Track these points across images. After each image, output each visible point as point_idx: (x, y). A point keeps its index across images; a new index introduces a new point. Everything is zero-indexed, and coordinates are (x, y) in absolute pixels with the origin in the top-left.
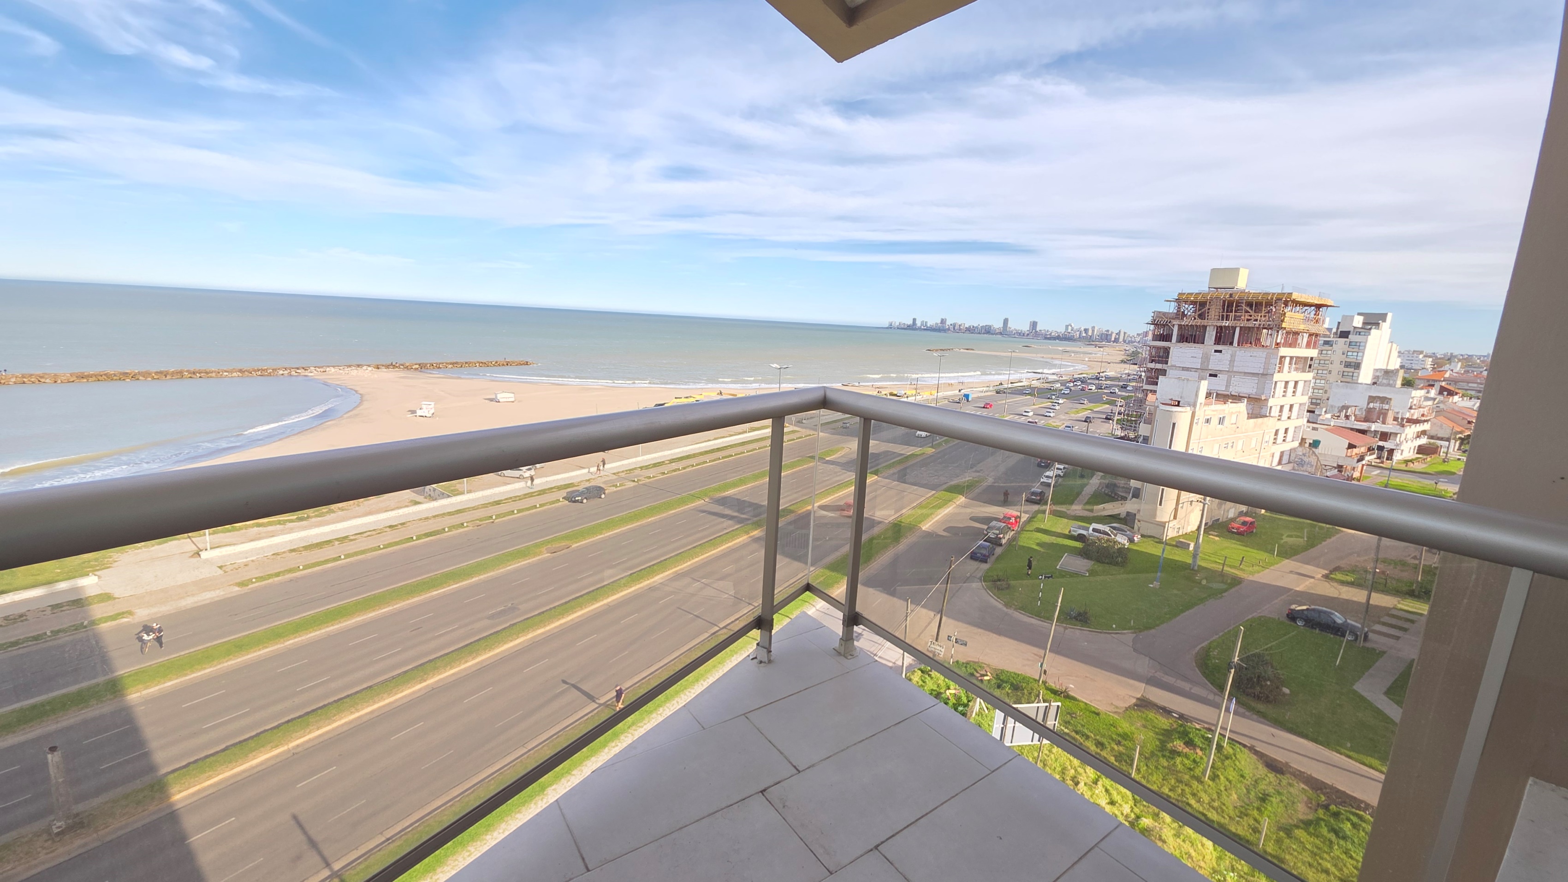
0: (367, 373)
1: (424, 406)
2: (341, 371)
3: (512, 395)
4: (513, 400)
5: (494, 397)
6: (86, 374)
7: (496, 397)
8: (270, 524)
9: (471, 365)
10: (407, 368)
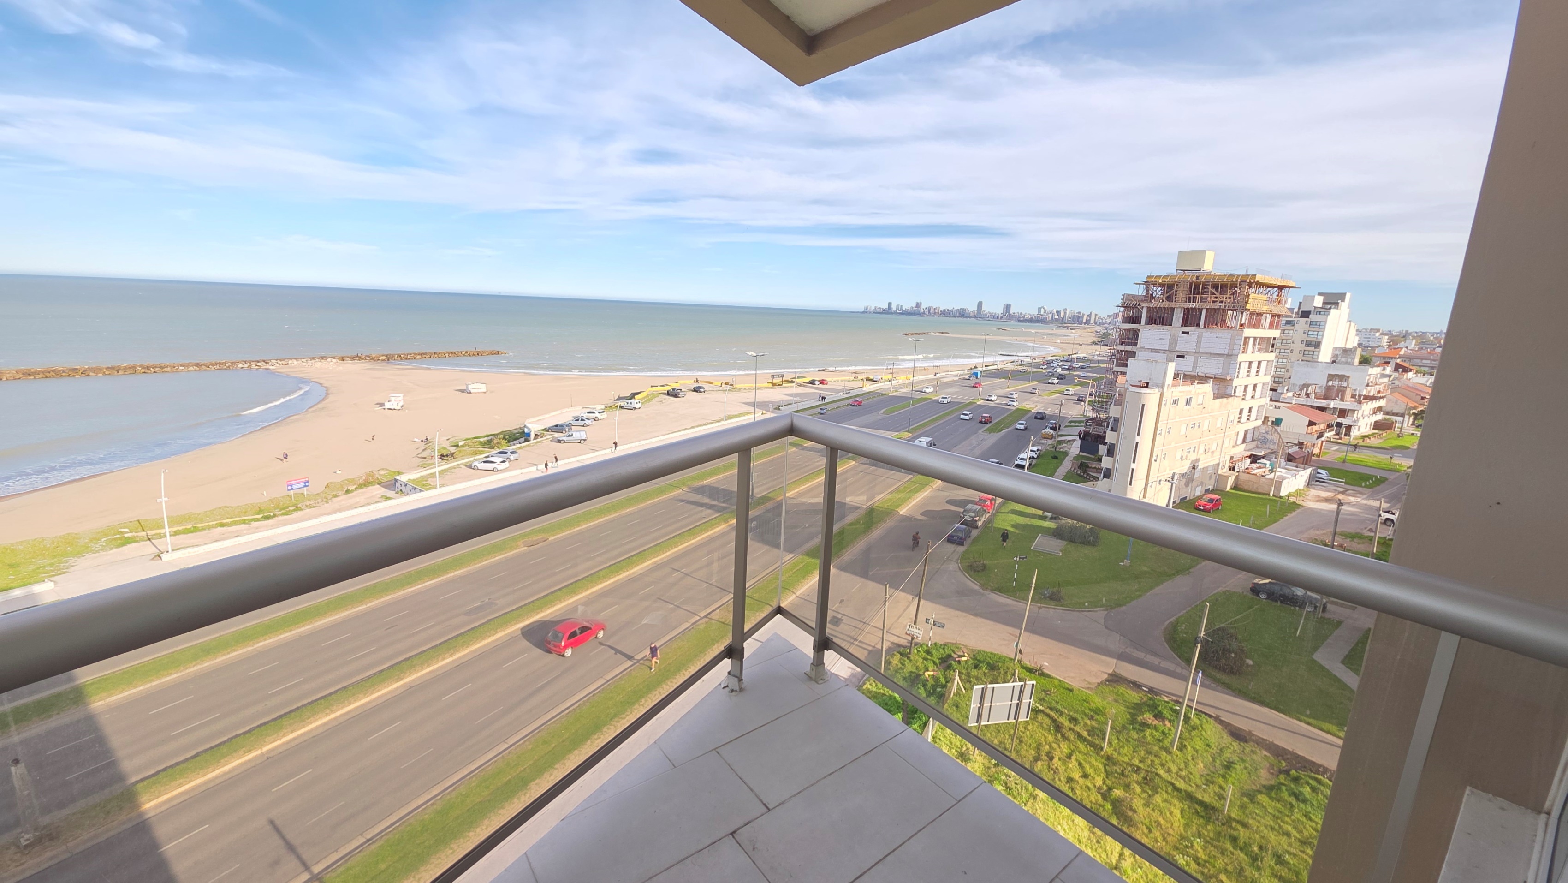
0: (331, 365)
1: (393, 399)
2: (304, 364)
3: (484, 386)
4: (484, 390)
5: (464, 388)
7: (467, 388)
8: (235, 523)
9: (440, 355)
10: (373, 359)
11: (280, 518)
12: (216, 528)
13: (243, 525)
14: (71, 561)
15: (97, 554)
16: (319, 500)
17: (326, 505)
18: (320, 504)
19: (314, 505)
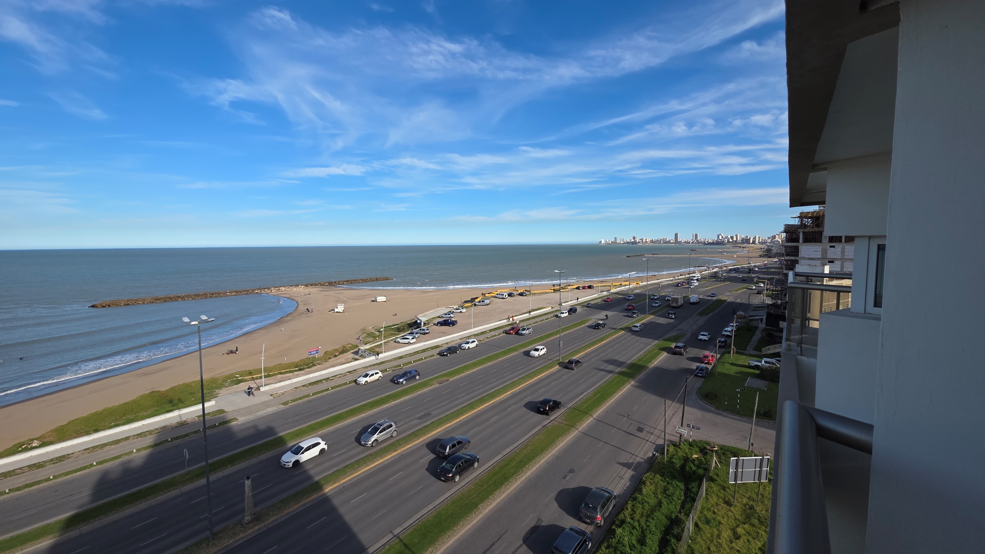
1: (339, 306)
3: (385, 298)
4: (385, 300)
5: (374, 299)
7: (376, 299)
8: (286, 372)
9: (356, 281)
10: (322, 285)
11: (307, 370)
12: (278, 375)
13: (290, 374)
14: (217, 391)
15: (228, 388)
16: (323, 360)
17: (326, 363)
18: (324, 363)
19: (321, 363)
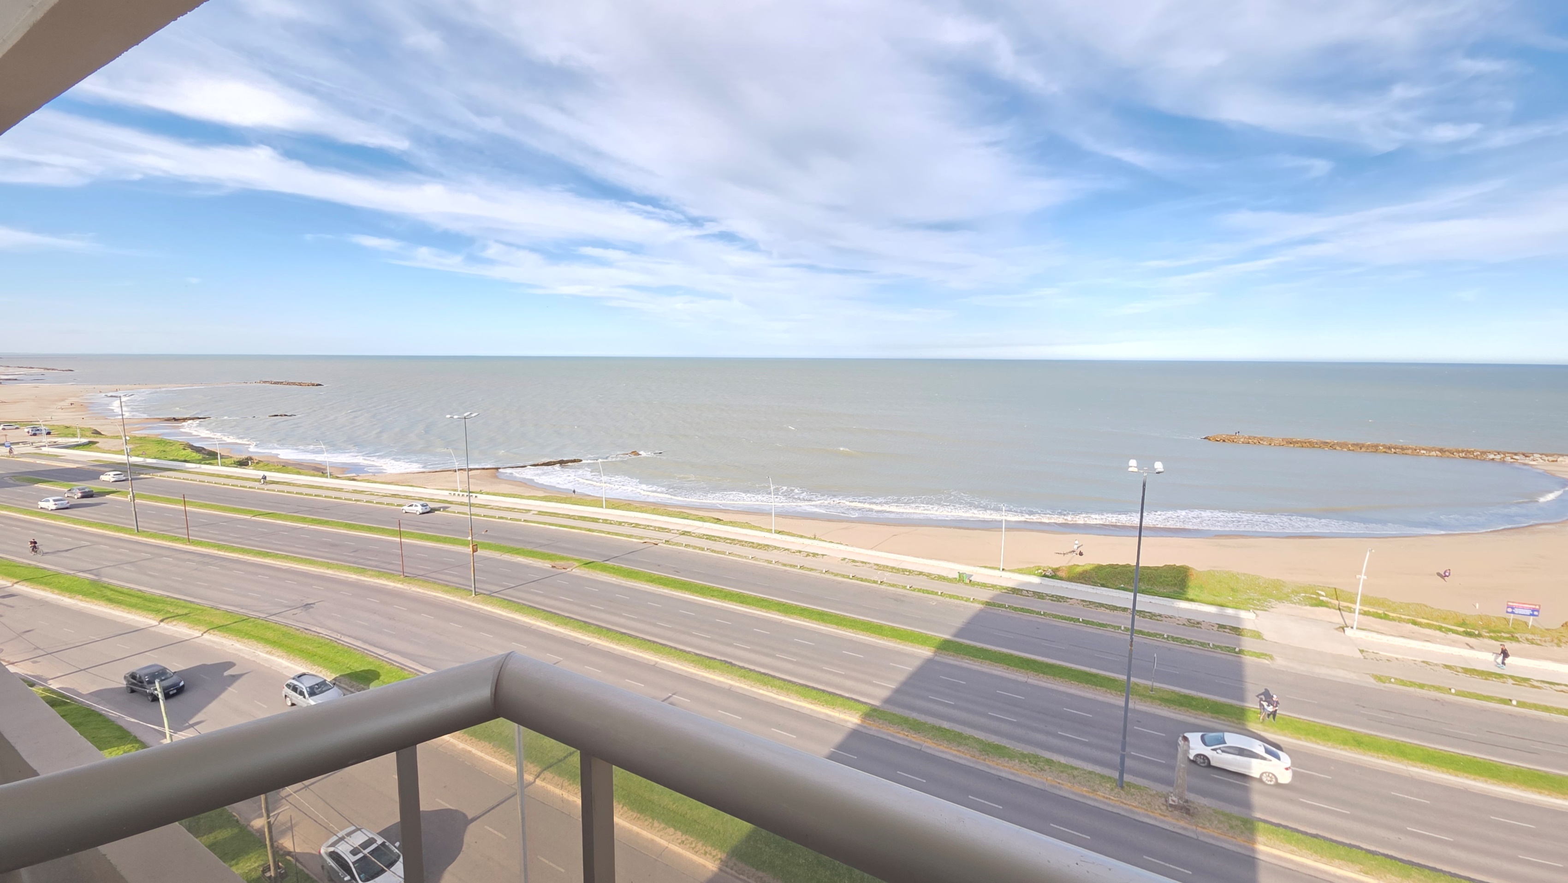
6: (1294, 440)
8: (1428, 626)
12: (1407, 623)
13: (1438, 632)
14: (1274, 602)
15: (1294, 605)
16: (1548, 639)
17: (1556, 648)
18: (1548, 644)
